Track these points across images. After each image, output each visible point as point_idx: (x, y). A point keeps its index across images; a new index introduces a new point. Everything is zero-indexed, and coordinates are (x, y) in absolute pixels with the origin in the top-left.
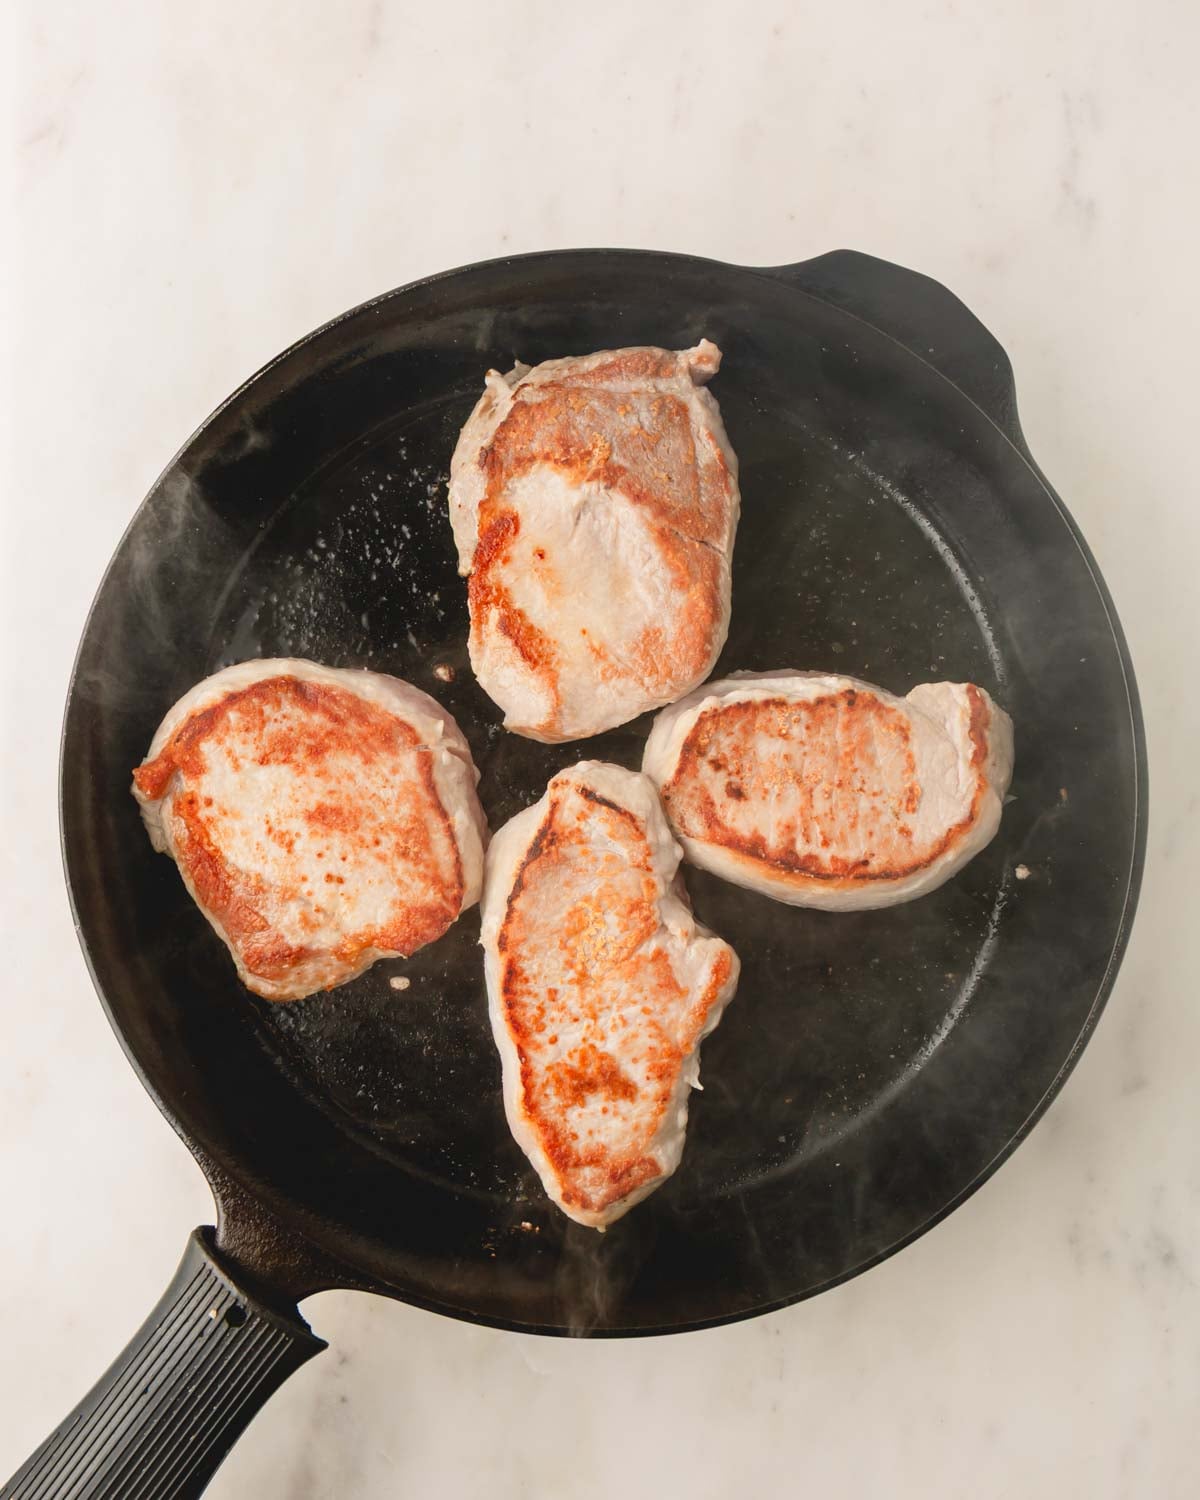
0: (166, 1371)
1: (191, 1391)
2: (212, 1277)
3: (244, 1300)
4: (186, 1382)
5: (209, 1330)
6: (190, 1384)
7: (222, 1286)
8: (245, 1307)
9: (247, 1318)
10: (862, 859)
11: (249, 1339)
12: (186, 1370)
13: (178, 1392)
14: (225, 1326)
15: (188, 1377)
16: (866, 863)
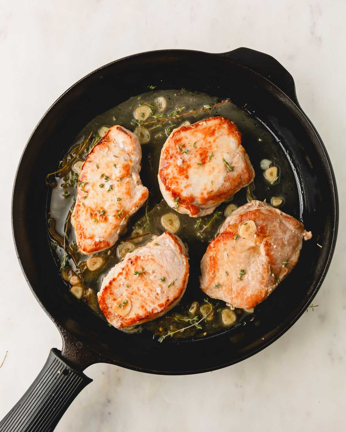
0: (45, 389)
1: (53, 395)
2: (58, 362)
3: (68, 368)
4: (51, 392)
5: (58, 377)
6: (53, 393)
7: (62, 364)
8: (69, 369)
9: (70, 373)
10: (166, 300)
11: (70, 379)
12: (51, 389)
13: (49, 396)
14: (63, 375)
15: (52, 391)
16: (168, 300)
